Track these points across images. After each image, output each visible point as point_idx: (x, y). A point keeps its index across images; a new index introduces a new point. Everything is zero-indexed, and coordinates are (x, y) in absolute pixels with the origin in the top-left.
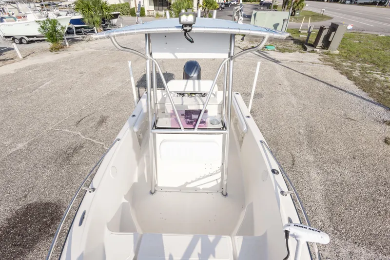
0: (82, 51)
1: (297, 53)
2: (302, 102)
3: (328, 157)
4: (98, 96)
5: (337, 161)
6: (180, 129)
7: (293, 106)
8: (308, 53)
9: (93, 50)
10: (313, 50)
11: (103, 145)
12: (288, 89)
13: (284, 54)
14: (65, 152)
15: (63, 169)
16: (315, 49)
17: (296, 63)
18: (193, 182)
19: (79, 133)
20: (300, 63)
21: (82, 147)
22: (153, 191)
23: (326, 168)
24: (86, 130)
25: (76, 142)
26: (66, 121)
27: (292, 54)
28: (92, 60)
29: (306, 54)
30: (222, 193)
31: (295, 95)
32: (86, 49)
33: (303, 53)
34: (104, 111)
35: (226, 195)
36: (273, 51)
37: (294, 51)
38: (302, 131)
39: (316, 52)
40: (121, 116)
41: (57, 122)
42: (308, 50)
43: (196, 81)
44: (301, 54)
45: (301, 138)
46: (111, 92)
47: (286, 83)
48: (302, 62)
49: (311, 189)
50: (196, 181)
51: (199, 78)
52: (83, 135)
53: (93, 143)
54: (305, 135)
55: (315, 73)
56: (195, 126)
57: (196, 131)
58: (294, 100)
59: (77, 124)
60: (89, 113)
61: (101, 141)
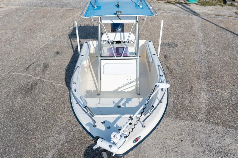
0: (7, 8)
1: (218, 6)
2: (209, 50)
3: (216, 85)
4: (36, 48)
5: (222, 87)
6: (114, 57)
7: (201, 53)
8: (228, 7)
9: (17, 7)
10: (232, 4)
11: (52, 83)
12: (201, 39)
13: (204, 7)
14: (26, 87)
15: (28, 97)
16: (233, 3)
17: (214, 16)
18: (122, 87)
19: (31, 75)
20: (217, 17)
21: (37, 84)
22: (99, 94)
23: (213, 91)
24: (35, 73)
25: (31, 81)
26: (17, 67)
27: (212, 8)
28: (19, 17)
29: (225, 7)
30: (137, 94)
31: (205, 44)
32: (9, 6)
33: (223, 6)
34: (45, 60)
35: (139, 94)
36: (195, 5)
37: (215, 5)
38: (203, 70)
39: (234, 6)
40: (60, 63)
41: (11, 68)
42: (227, 4)
43: (122, 33)
44: (220, 8)
45: (201, 74)
46: (46, 45)
47: (200, 34)
48: (219, 15)
49: (199, 103)
50: (124, 86)
51: (123, 31)
52: (34, 76)
53: (43, 81)
54: (204, 73)
55: (227, 26)
56: (121, 55)
57: (122, 58)
58: (202, 48)
59: (27, 69)
60: (33, 61)
61: (49, 80)
